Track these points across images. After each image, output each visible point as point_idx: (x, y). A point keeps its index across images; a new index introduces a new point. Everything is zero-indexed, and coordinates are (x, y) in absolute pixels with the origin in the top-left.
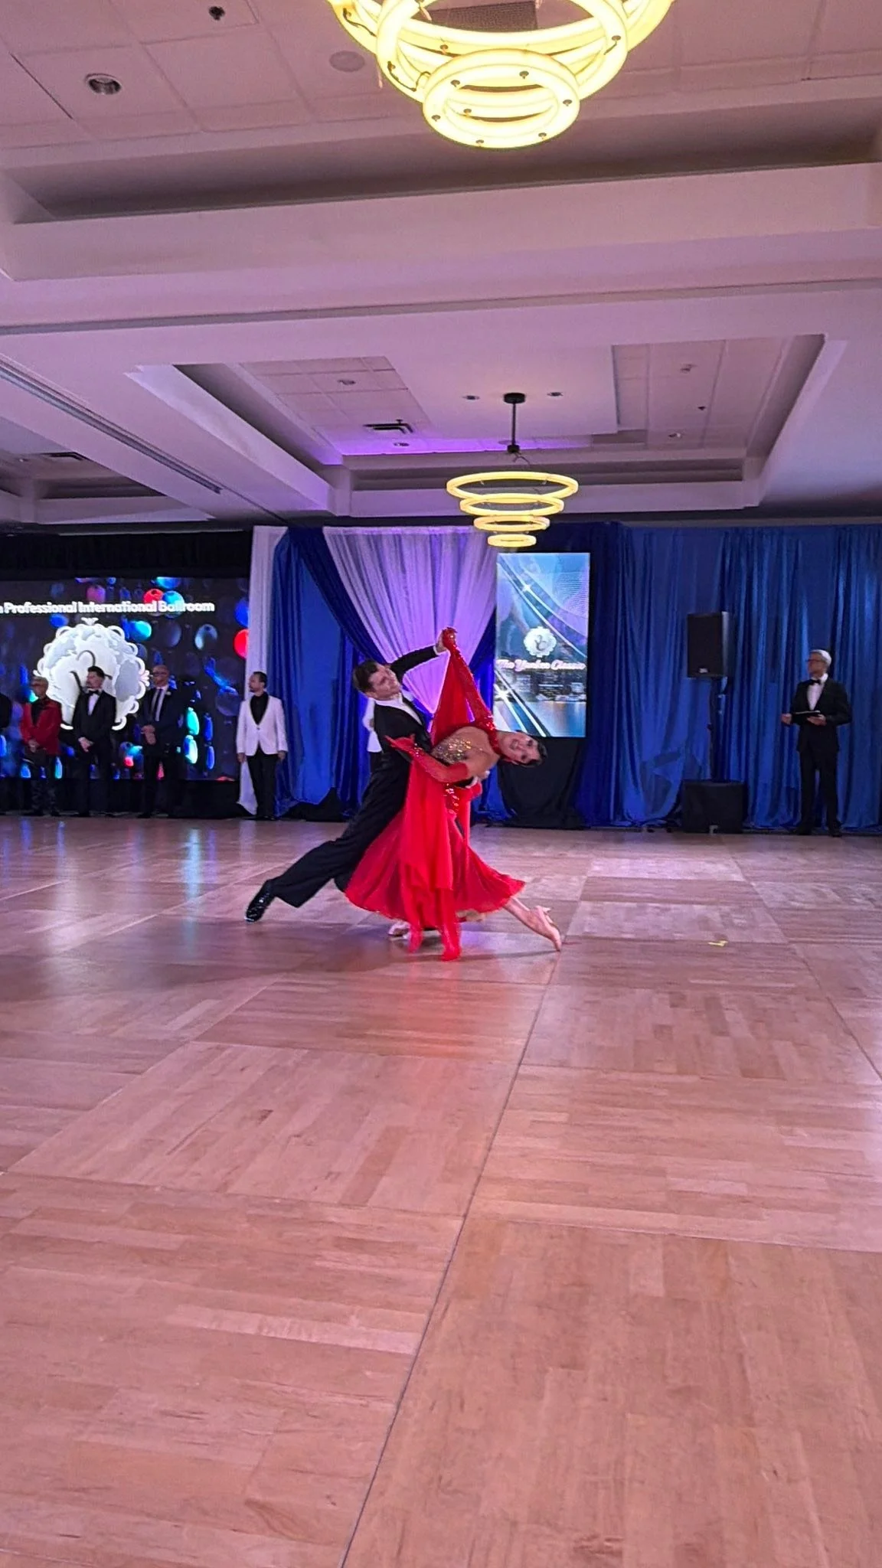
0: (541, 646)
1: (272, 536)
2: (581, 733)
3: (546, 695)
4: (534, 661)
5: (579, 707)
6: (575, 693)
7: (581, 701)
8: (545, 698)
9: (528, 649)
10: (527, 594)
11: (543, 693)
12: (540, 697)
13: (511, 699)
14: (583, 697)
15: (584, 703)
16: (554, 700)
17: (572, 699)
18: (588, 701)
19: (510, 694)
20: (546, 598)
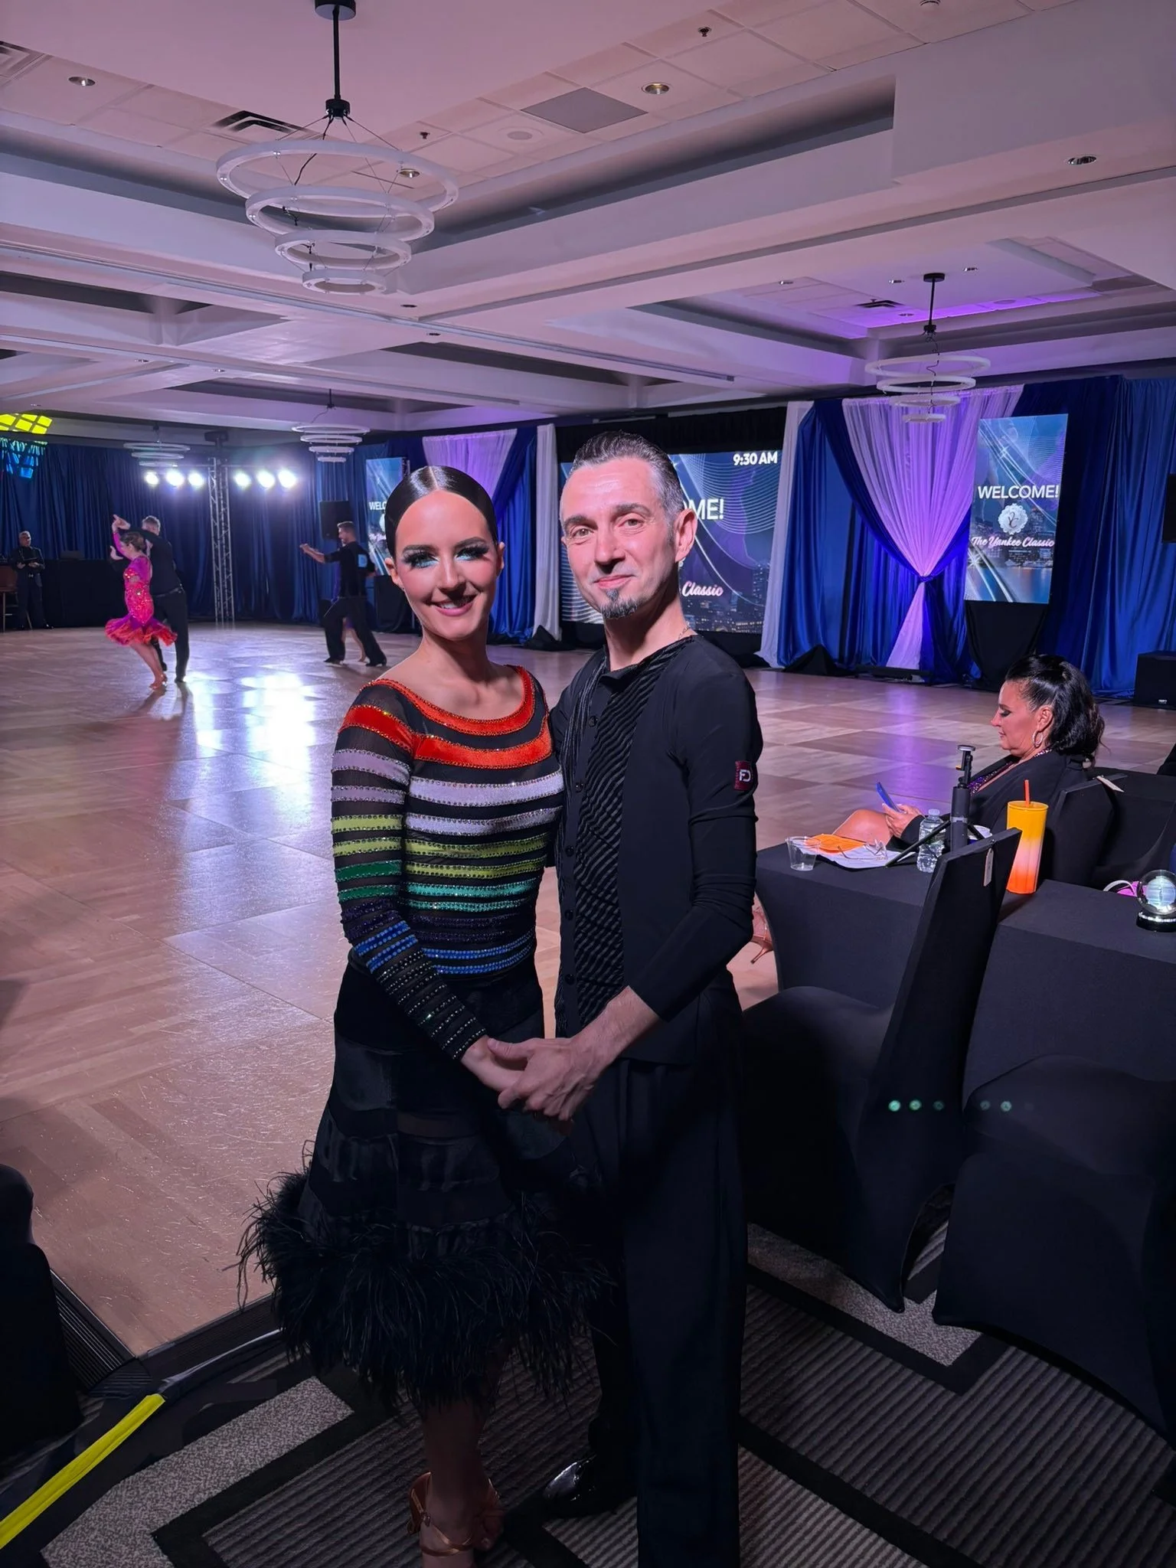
0: (1013, 524)
1: (801, 410)
2: (1046, 600)
3: (1015, 561)
4: (1007, 539)
5: (1046, 573)
6: (1042, 559)
7: (1048, 567)
8: (1014, 563)
9: (1002, 526)
10: (1004, 459)
11: (1012, 558)
12: (1009, 563)
13: (982, 564)
14: (1050, 563)
15: (1051, 569)
16: (1021, 565)
17: (1039, 565)
18: (1055, 567)
19: (982, 561)
20: (1021, 462)
